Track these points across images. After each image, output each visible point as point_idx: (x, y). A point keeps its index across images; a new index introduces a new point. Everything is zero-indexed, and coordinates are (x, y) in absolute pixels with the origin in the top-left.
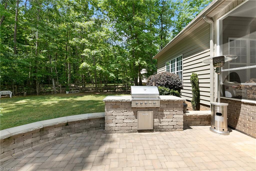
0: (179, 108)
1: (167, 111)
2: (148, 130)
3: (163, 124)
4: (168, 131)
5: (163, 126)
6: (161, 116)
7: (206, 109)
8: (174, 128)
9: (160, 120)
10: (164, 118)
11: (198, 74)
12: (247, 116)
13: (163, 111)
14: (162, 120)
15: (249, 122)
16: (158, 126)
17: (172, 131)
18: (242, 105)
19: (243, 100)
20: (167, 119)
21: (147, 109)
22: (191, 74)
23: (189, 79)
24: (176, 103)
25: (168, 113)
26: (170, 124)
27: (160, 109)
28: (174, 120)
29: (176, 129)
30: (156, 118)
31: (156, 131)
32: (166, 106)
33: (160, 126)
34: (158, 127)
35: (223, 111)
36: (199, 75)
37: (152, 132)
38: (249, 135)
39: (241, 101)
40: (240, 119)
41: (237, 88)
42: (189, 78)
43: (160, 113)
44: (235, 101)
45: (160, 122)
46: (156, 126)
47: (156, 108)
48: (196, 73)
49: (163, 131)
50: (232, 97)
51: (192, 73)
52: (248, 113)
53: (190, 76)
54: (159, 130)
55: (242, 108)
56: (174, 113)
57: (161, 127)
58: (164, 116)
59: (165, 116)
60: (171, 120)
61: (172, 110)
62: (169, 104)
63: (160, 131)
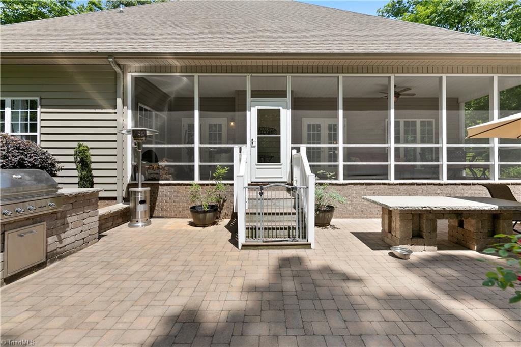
0: (93, 205)
1: (73, 214)
2: (33, 267)
3: (65, 242)
4: (74, 252)
5: (65, 246)
6: (62, 227)
7: (108, 204)
8: (86, 243)
9: (59, 237)
10: (67, 230)
11: (89, 147)
12: (165, 198)
13: (65, 217)
14: (63, 236)
15: (166, 204)
16: (56, 250)
17: (82, 249)
18: (160, 187)
19: (160, 182)
20: (72, 231)
21: (31, 221)
22: (75, 145)
23: (72, 155)
24: (88, 198)
25: (75, 218)
26: (78, 237)
27: (59, 215)
28: (85, 228)
29: (88, 243)
30: (52, 235)
31: (52, 262)
32: (70, 206)
33: (60, 248)
34: (55, 252)
35: (145, 197)
36: (91, 148)
37: (43, 268)
38: (167, 217)
39: (158, 183)
40: (157, 203)
41: (149, 169)
42: (72, 152)
43: (59, 222)
44: (152, 183)
45: (60, 241)
46: (51, 251)
47: (52, 213)
48: (85, 144)
49: (65, 257)
50: (145, 180)
51: (77, 143)
52: (166, 195)
53: (74, 148)
54: (57, 257)
55: (159, 191)
56: (85, 215)
57: (62, 249)
58: (68, 227)
59: (70, 225)
60: (80, 229)
61: (82, 211)
62: (76, 201)
63: (60, 258)
